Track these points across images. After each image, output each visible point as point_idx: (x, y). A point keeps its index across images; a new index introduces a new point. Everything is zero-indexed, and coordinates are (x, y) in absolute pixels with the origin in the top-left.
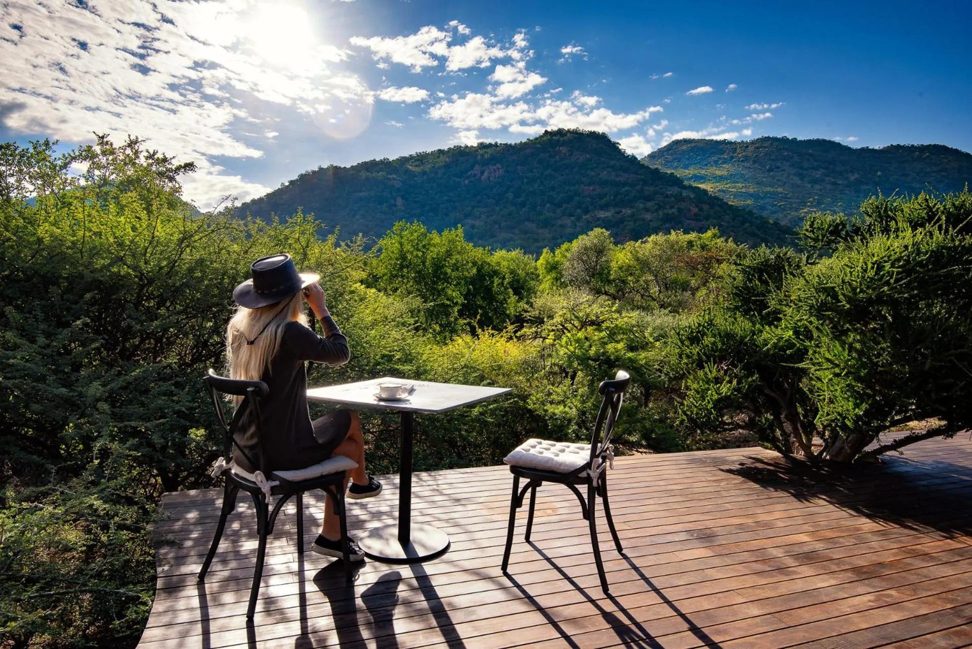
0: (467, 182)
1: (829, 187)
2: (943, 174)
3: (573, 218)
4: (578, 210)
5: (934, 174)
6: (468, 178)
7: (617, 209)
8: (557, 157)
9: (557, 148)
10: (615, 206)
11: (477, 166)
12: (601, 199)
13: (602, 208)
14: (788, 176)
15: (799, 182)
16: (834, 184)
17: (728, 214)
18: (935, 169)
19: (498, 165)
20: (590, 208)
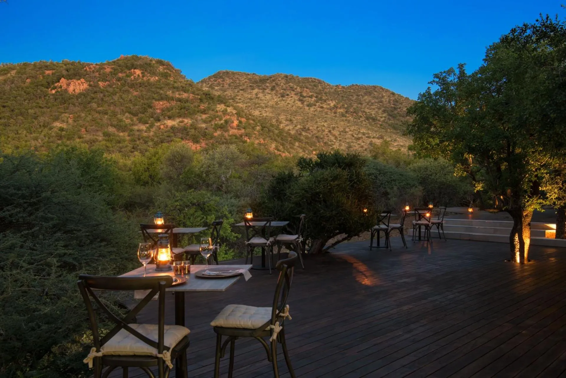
0: (54, 92)
1: (319, 109)
2: (381, 104)
3: (147, 125)
4: (152, 119)
5: (376, 104)
6: (55, 88)
7: (181, 119)
8: (132, 77)
9: (132, 70)
10: (180, 116)
11: (62, 79)
12: (169, 111)
13: (170, 118)
14: (295, 101)
15: (301, 105)
16: (322, 107)
17: (259, 126)
18: (377, 101)
19: (82, 80)
20: (161, 118)
